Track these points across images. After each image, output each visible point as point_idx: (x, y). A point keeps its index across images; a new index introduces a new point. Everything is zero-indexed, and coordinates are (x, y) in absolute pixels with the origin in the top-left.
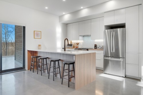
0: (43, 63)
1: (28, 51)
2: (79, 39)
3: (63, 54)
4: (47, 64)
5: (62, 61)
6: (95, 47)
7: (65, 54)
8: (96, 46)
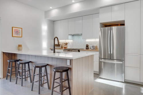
0: (24, 69)
1: (3, 52)
2: (68, 39)
3: (52, 58)
4: (29, 70)
5: (51, 66)
6: (87, 48)
7: (55, 58)
8: (87, 46)
